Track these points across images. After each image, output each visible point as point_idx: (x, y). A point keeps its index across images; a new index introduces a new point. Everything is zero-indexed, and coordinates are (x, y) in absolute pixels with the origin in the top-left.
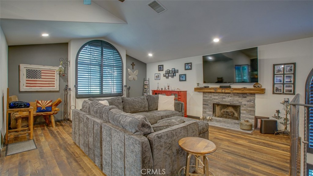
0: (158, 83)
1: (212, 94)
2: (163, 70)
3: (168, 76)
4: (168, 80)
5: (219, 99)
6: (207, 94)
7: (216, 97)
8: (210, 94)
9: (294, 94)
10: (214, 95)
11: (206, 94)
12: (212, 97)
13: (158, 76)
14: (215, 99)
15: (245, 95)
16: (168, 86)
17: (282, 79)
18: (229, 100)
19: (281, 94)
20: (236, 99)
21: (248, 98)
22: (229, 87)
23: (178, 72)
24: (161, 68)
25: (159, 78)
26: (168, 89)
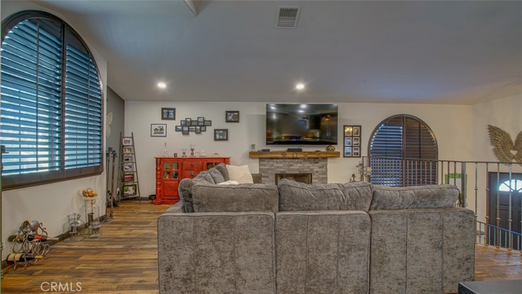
0: (166, 144)
1: (275, 160)
2: (174, 119)
3: (189, 131)
4: (186, 137)
5: (285, 167)
6: (266, 160)
7: (280, 165)
8: (272, 160)
9: (360, 157)
10: (277, 162)
11: (264, 161)
12: (274, 165)
13: (162, 129)
14: (278, 167)
15: (317, 160)
16: (192, 150)
17: (350, 141)
18: (298, 168)
19: (350, 157)
20: (306, 165)
21: (320, 164)
22: (300, 150)
23: (211, 125)
24: (168, 114)
25: (163, 133)
26: (192, 154)
